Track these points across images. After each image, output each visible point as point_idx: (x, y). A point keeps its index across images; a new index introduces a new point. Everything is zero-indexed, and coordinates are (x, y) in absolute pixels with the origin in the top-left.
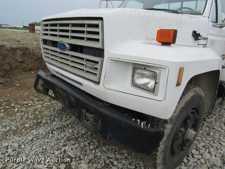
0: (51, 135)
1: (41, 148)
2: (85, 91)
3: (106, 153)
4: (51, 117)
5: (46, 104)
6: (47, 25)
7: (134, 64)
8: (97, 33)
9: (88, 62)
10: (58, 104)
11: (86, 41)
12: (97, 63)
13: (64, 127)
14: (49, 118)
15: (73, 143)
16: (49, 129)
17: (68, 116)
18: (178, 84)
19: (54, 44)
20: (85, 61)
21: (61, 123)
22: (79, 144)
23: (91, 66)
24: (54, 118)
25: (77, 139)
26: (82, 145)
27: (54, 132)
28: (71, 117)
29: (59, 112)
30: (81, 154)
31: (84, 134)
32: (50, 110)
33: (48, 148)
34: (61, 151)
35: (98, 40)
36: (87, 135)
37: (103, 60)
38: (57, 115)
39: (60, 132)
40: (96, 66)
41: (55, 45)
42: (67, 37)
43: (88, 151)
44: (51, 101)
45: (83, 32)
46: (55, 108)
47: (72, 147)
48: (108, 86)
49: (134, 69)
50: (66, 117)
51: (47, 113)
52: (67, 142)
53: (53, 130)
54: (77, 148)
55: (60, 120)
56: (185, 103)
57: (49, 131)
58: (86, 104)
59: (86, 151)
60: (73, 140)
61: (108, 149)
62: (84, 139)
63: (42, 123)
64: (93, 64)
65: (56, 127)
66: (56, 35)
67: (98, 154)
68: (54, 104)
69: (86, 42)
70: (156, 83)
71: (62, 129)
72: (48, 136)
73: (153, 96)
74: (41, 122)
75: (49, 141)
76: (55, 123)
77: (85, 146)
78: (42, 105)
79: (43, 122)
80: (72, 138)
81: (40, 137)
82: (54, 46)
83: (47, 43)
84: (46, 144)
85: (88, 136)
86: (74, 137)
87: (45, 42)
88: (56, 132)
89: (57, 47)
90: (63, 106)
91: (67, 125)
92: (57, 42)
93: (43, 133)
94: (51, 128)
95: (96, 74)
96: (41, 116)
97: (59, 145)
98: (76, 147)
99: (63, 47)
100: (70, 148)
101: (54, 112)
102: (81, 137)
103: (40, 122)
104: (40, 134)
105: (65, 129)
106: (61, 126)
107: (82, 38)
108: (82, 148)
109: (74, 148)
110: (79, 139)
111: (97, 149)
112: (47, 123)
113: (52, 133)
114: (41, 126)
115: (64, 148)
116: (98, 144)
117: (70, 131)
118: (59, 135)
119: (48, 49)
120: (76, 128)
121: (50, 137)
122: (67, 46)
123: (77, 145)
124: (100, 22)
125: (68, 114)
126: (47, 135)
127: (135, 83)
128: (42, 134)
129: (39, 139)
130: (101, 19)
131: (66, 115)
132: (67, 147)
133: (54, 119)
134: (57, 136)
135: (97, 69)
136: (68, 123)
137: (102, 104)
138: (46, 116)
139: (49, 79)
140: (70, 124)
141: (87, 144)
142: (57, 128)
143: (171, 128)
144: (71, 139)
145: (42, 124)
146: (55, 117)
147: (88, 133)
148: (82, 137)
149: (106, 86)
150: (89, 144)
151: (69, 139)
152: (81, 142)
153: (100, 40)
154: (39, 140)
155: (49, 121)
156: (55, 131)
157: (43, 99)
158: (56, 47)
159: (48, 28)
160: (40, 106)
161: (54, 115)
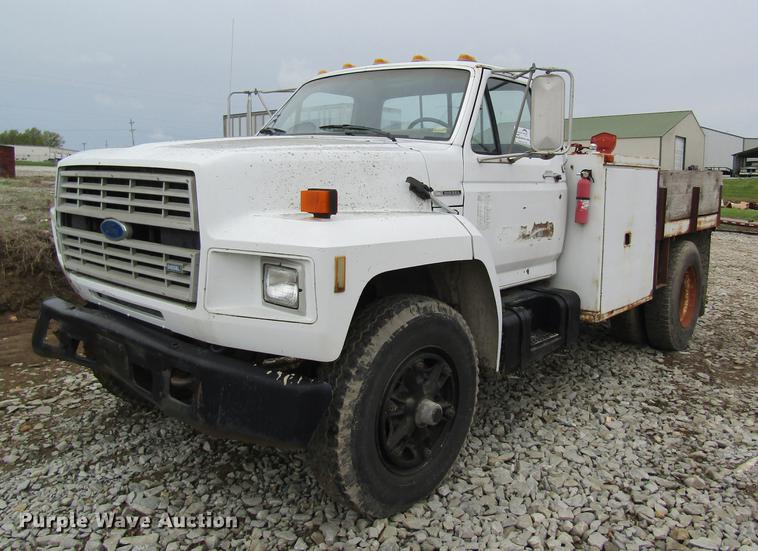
0: (83, 474)
1: (56, 503)
2: (169, 331)
3: (240, 498)
4: (84, 434)
5: (64, 403)
6: (72, 179)
7: (263, 258)
8: (185, 201)
9: (170, 262)
10: (103, 400)
11: (165, 216)
12: (188, 260)
13: (124, 452)
14: (75, 437)
15: (149, 486)
16: (77, 461)
17: (136, 428)
18: (339, 289)
19: (93, 224)
20: (166, 260)
21: (113, 445)
22: (165, 486)
23: (177, 269)
24: (93, 435)
25: (159, 476)
26: (173, 487)
27: (91, 467)
28: (145, 428)
29: (108, 420)
30: (170, 504)
31: (181, 466)
32: (80, 418)
33: (74, 503)
34: (114, 504)
35: (186, 214)
36: (190, 465)
37: (199, 254)
38: (103, 427)
39: (110, 465)
40: (186, 269)
41: (95, 227)
42: (125, 208)
43: (190, 498)
44: (81, 396)
45: (158, 198)
46: (94, 412)
47: (145, 492)
48: (213, 309)
49: (265, 268)
50: (130, 431)
51: (70, 424)
52: (131, 484)
53: (90, 463)
54: (158, 495)
55: (113, 438)
56: (394, 334)
57: (78, 466)
58: (170, 357)
59: (184, 499)
60: (148, 478)
61: (247, 491)
62: (181, 474)
63: (57, 450)
64: (181, 264)
65: (100, 454)
66: (97, 204)
67: (216, 503)
68: (91, 401)
69: (166, 219)
70: (300, 290)
71: (118, 458)
72: (76, 476)
73: (297, 316)
74: (52, 448)
75: (78, 487)
76: (95, 447)
77: (181, 489)
78: (52, 406)
79: (58, 447)
80: (145, 475)
81: (51, 480)
82: (91, 229)
83: (73, 222)
84: (70, 493)
85: (193, 467)
86: (151, 472)
87: (67, 219)
88: (98, 465)
89: (100, 232)
90: (122, 405)
91: (134, 449)
92: (99, 221)
93: (61, 471)
94: (85, 458)
95: (187, 286)
96: (53, 434)
97: (109, 494)
98: (157, 492)
99: (113, 230)
100: (140, 495)
101: (90, 420)
102: (172, 470)
103: (50, 447)
104: (51, 474)
105: (125, 458)
106: (114, 451)
107: (158, 211)
108: (173, 493)
109: (149, 496)
110: (167, 475)
111: (215, 492)
112: (71, 449)
113: (86, 469)
114: (53, 458)
115: (121, 498)
116: (221, 481)
117: (142, 460)
118: (107, 472)
119: (76, 238)
120: (160, 453)
121: (80, 479)
122: (124, 228)
123: (161, 487)
124: (189, 179)
125: (137, 423)
126: (71, 475)
127: (268, 297)
128: (57, 473)
129: (48, 485)
130: (190, 173)
131: (129, 426)
132: (131, 495)
133: (94, 439)
134: (103, 474)
135: (188, 274)
136: (136, 442)
137: (205, 351)
138: (68, 433)
139: (77, 313)
140: (141, 444)
141: (188, 484)
142: (102, 457)
143: (361, 390)
144: (142, 478)
145: (55, 453)
146: (96, 432)
147: (194, 460)
148: (175, 470)
149: (209, 309)
150: (193, 483)
151: (135, 478)
152: (170, 482)
153: (192, 215)
154: (49, 488)
155: (76, 445)
156: (95, 464)
157: (57, 390)
158: (98, 231)
159: (77, 185)
160: (47, 410)
161: (94, 427)
